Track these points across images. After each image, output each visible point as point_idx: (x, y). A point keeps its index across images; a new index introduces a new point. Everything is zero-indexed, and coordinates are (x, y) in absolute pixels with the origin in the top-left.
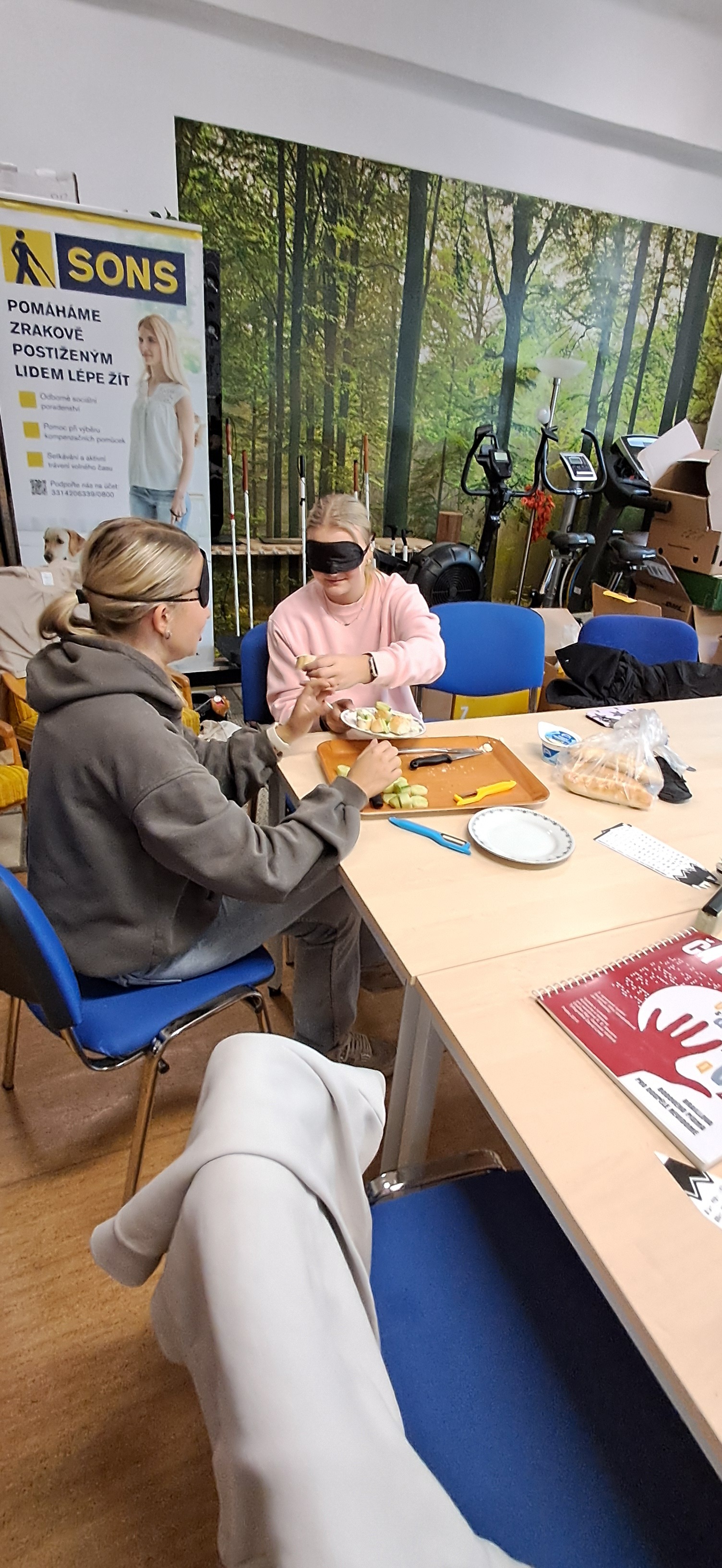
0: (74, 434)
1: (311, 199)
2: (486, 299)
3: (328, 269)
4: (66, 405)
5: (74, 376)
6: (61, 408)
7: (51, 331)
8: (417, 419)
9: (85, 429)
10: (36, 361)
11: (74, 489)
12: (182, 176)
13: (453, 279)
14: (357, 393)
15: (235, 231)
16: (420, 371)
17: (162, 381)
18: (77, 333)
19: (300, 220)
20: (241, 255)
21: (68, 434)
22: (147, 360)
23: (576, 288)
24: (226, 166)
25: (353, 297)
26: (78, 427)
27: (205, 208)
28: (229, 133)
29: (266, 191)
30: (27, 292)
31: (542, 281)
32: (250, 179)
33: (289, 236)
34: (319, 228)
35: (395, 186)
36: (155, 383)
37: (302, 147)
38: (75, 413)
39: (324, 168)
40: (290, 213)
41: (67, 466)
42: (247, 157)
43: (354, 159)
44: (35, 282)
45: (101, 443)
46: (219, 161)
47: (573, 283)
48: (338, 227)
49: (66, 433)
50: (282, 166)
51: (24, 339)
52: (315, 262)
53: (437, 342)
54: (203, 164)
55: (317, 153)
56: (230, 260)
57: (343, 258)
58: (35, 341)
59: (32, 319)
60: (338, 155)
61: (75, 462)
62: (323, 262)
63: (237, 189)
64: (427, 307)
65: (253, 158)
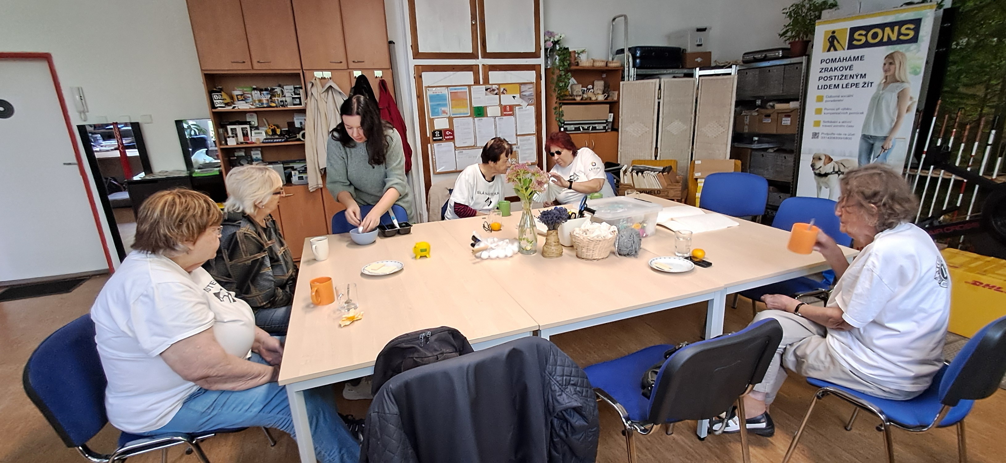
0: (838, 111)
4: (837, 99)
5: (844, 86)
6: (834, 101)
7: (838, 69)
9: (845, 109)
10: (828, 82)
11: (833, 136)
17: (893, 82)
18: (851, 68)
21: (835, 112)
22: (886, 74)
26: (841, 108)
36: (889, 84)
38: (840, 102)
41: (831, 126)
44: (835, 50)
45: (851, 115)
51: (823, 75)
58: (828, 74)
59: (830, 65)
61: (836, 124)
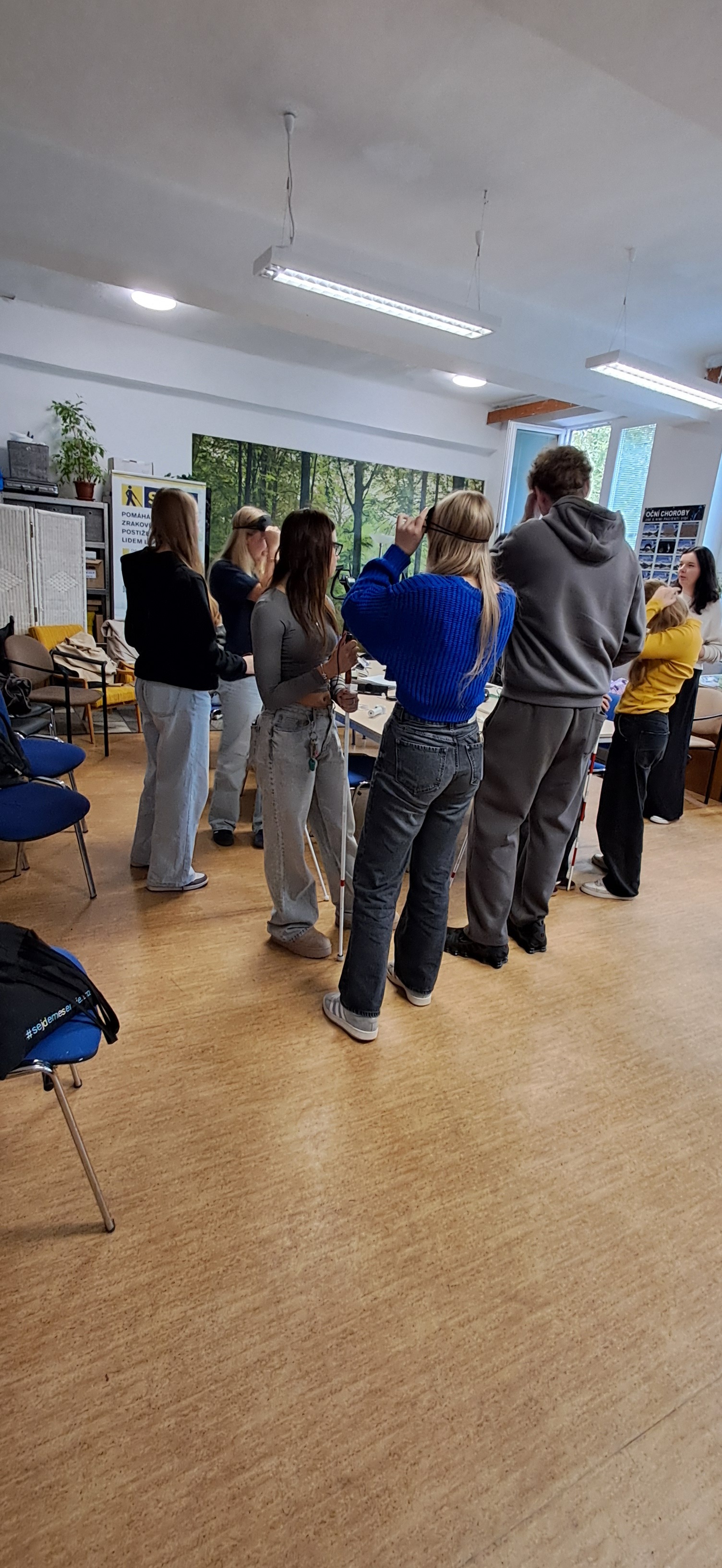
1: (254, 466)
2: (343, 506)
3: (262, 493)
7: (139, 524)
10: (131, 536)
12: (194, 456)
13: (325, 498)
15: (218, 477)
19: (248, 473)
20: (220, 488)
23: (390, 501)
24: (214, 452)
25: (274, 505)
27: (204, 469)
28: (216, 439)
29: (233, 462)
30: (131, 509)
31: (371, 498)
32: (225, 457)
33: (243, 480)
34: (258, 476)
35: (294, 458)
37: (250, 444)
39: (260, 452)
40: (244, 470)
42: (224, 448)
43: (275, 448)
44: (134, 505)
46: (211, 450)
47: (388, 499)
48: (267, 476)
50: (240, 452)
51: (126, 527)
52: (256, 490)
54: (205, 451)
55: (257, 446)
56: (215, 490)
57: (269, 488)
58: (131, 528)
59: (131, 519)
60: (267, 447)
62: (260, 490)
63: (219, 461)
65: (227, 448)
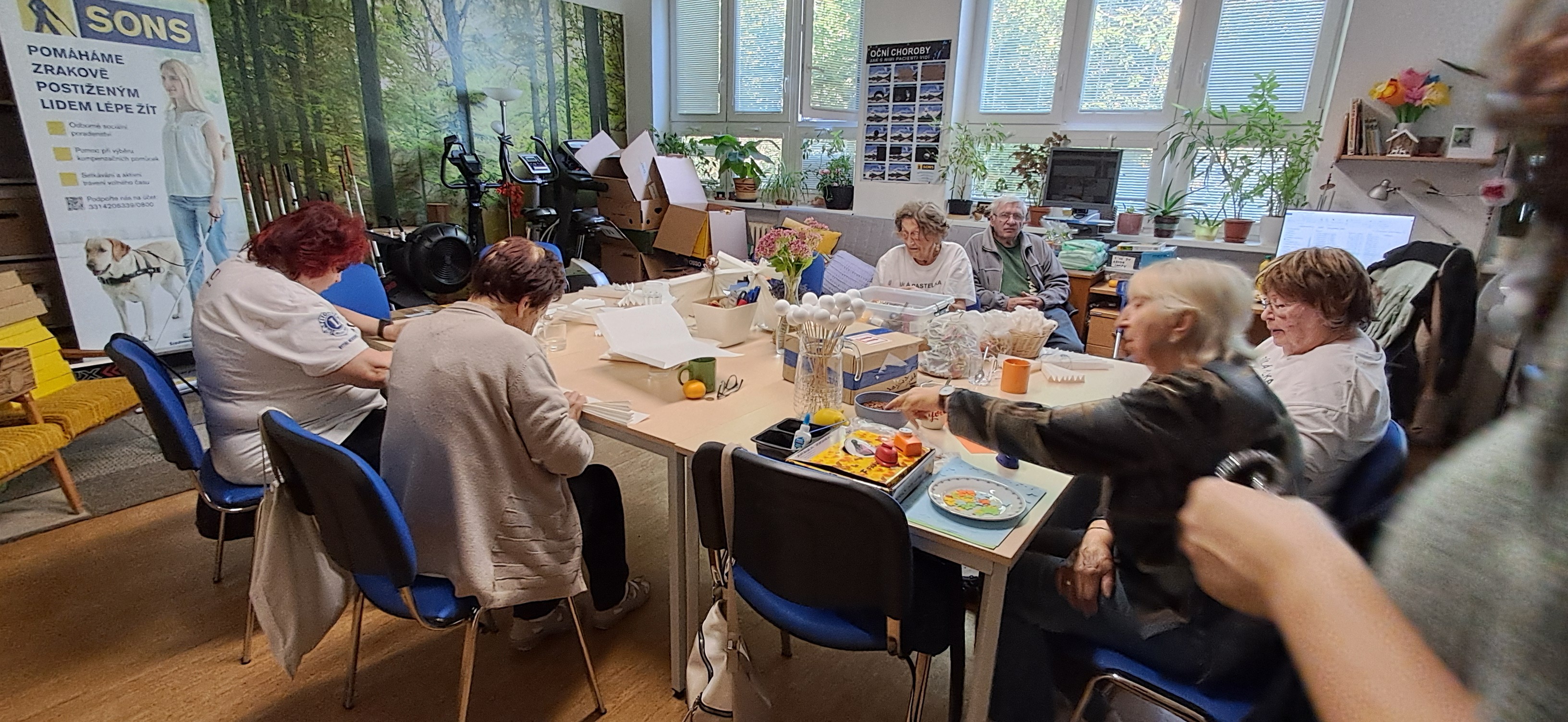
0: (107, 155)
3: (281, 18)
4: (98, 132)
5: (103, 107)
6: (91, 134)
7: (76, 71)
8: (389, 132)
9: (119, 151)
10: (62, 96)
11: (114, 202)
13: (397, 29)
14: (328, 113)
16: (384, 95)
17: (187, 110)
18: (102, 73)
22: (170, 94)
25: (309, 39)
26: (110, 149)
30: (46, 38)
31: (472, 33)
36: (181, 112)
41: (103, 183)
45: (135, 162)
47: (498, 35)
49: (100, 155)
51: (47, 78)
53: (394, 74)
57: (294, 10)
58: (60, 79)
59: (55, 61)
61: (111, 179)
62: (275, 12)
64: (379, 48)
